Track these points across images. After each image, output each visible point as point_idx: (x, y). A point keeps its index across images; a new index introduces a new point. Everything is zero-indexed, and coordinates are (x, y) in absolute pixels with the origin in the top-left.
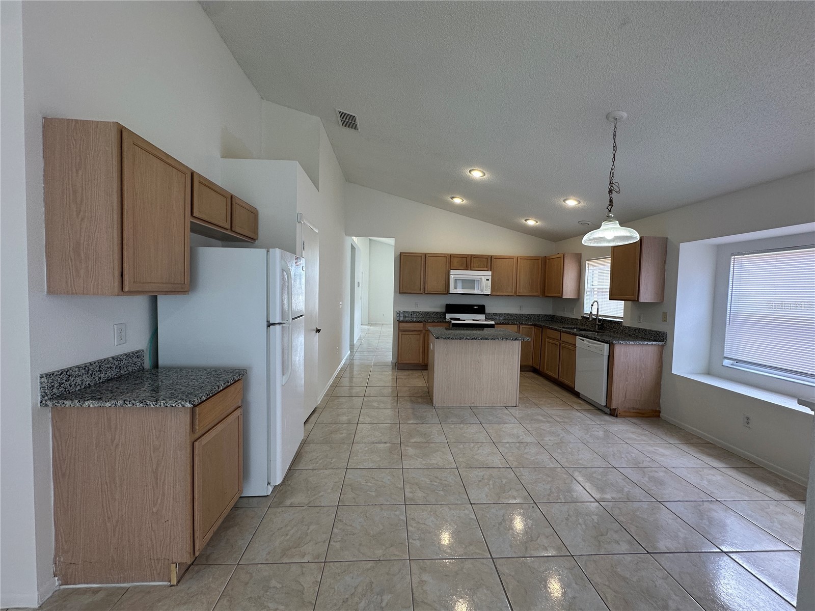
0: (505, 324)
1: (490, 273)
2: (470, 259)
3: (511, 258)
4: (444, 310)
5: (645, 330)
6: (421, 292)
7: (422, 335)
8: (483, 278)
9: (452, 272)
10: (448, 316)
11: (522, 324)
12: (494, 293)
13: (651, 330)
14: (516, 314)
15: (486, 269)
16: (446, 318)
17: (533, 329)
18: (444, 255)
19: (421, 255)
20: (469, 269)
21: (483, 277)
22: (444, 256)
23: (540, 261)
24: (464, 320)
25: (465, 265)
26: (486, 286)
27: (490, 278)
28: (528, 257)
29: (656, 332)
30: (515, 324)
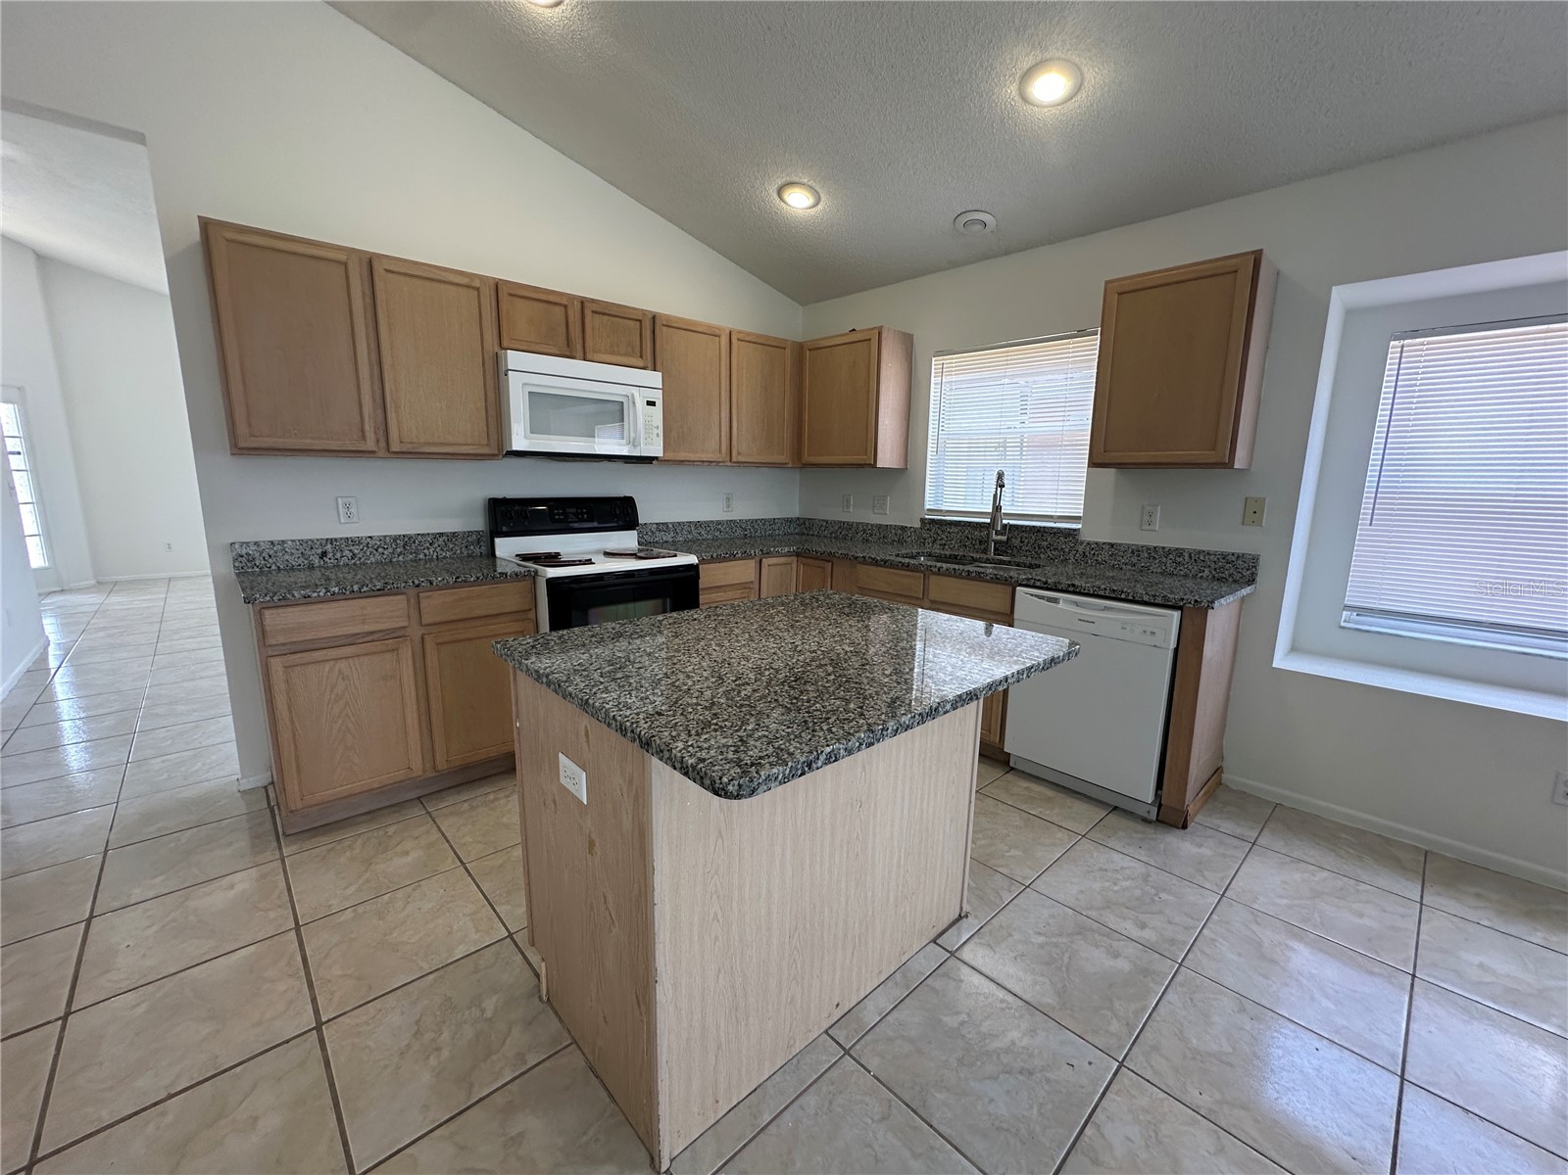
0: (725, 560)
1: (655, 378)
2: (578, 315)
3: (712, 333)
4: (478, 523)
5: (1180, 552)
6: (370, 445)
7: (406, 653)
8: (636, 395)
9: (514, 359)
10: (508, 548)
11: (768, 554)
12: (671, 456)
13: (1200, 552)
14: (719, 523)
15: (640, 363)
16: (498, 553)
17: (794, 566)
18: (465, 281)
19: (343, 257)
20: (580, 353)
21: (634, 390)
22: (470, 284)
23: (788, 351)
24: (589, 562)
25: (562, 339)
26: (648, 425)
27: (657, 396)
28: (758, 336)
29: (1224, 556)
30: (749, 557)
